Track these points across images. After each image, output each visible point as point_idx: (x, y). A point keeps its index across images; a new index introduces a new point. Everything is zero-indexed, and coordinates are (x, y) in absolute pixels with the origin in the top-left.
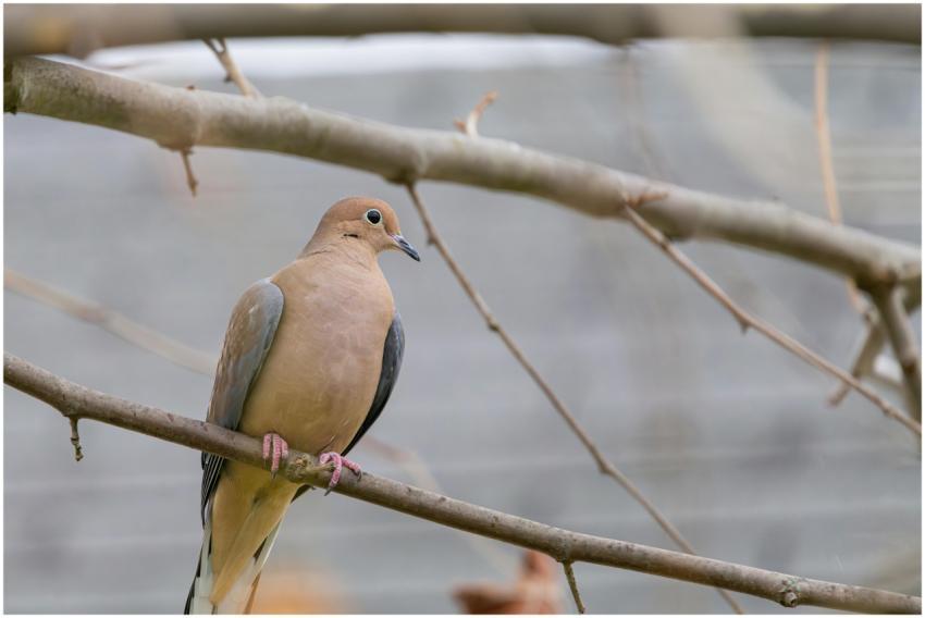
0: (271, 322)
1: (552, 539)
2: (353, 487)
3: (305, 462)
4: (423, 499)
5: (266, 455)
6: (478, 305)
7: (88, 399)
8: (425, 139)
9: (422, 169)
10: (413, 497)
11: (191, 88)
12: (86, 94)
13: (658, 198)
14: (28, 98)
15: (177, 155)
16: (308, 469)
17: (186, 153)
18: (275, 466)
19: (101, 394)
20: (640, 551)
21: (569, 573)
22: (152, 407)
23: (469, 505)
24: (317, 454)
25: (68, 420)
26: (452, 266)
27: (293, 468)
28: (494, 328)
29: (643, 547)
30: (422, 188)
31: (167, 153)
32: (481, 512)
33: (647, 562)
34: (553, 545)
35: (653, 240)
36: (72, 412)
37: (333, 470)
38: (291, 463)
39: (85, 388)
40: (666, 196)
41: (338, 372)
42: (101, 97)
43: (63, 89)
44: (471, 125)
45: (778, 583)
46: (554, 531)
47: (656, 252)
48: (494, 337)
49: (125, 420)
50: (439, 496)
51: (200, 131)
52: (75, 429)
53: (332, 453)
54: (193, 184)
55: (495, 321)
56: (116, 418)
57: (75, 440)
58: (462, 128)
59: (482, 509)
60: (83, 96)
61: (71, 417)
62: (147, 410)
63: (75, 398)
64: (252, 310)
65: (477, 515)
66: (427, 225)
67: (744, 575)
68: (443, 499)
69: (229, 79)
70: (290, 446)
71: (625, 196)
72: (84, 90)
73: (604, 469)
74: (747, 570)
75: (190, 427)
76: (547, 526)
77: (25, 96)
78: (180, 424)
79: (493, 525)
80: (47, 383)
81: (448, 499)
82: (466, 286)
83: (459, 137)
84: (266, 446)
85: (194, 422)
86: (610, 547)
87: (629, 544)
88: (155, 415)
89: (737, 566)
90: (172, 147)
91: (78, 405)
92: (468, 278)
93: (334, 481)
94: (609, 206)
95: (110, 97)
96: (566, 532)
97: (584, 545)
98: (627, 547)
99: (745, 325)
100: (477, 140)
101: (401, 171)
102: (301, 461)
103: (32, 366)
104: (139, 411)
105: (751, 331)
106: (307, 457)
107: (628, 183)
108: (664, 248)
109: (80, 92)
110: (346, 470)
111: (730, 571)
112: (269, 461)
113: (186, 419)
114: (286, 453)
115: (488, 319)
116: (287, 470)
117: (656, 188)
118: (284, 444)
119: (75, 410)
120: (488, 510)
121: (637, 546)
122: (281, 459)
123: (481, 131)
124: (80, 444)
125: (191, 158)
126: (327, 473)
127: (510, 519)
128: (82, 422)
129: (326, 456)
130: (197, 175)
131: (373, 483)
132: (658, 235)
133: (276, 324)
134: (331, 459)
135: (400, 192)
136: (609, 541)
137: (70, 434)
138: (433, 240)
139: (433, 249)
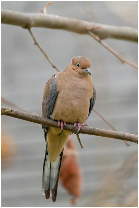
6: (49, 61)
9: (32, 24)
13: (97, 28)
20: (97, 130)
21: (78, 137)
26: (42, 50)
28: (54, 67)
29: (98, 129)
30: (33, 29)
33: (99, 133)
35: (96, 39)
44: (45, 11)
47: (98, 43)
48: (54, 69)
55: (55, 65)
58: (42, 12)
64: (51, 85)
66: (34, 39)
67: (127, 136)
71: (88, 28)
74: (127, 134)
82: (46, 56)
83: (42, 15)
92: (46, 53)
94: (84, 31)
98: (94, 129)
99: (123, 62)
100: (47, 15)
101: (26, 25)
105: (125, 64)
107: (88, 24)
108: (99, 42)
111: (122, 135)
115: (52, 64)
117: (98, 25)
121: (97, 129)
123: (48, 12)
132: (97, 38)
135: (27, 30)
138: (36, 44)
139: (36, 46)
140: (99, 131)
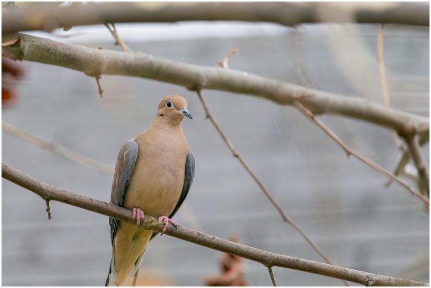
0: (133, 159)
1: (263, 256)
2: (173, 232)
3: (152, 221)
4: (205, 238)
5: (134, 217)
6: (229, 146)
7: (54, 192)
8: (205, 70)
9: (204, 84)
10: (200, 237)
11: (100, 48)
12: (53, 52)
13: (309, 96)
14: (27, 54)
15: (94, 79)
16: (153, 224)
17: (98, 78)
18: (138, 222)
19: (60, 189)
20: (302, 261)
21: (270, 271)
22: (83, 196)
23: (226, 240)
24: (157, 217)
25: (45, 201)
26: (217, 128)
27: (147, 223)
28: (236, 156)
29: (304, 260)
30: (204, 92)
31: (89, 77)
32: (231, 244)
33: (306, 267)
34: (264, 259)
35: (307, 115)
36: (47, 197)
37: (164, 224)
38: (146, 221)
39: (52, 187)
40: (313, 95)
41: (163, 180)
42: (60, 53)
43: (43, 50)
44: (226, 64)
45: (365, 277)
46: (264, 252)
47: (307, 121)
48: (236, 160)
49: (70, 201)
50: (212, 236)
51: (104, 68)
52: (48, 205)
53: (164, 217)
54: (101, 92)
55: (236, 153)
56: (67, 200)
57: (48, 210)
58: (221, 65)
59: (232, 242)
60: (52, 53)
61: (46, 199)
62: (81, 196)
63: (48, 191)
64: (125, 154)
65: (229, 245)
66: (206, 109)
67: (350, 273)
68: (214, 238)
69: (117, 43)
70: (145, 213)
71: (295, 95)
72: (52, 50)
73: (285, 220)
74: (351, 271)
75: (100, 204)
76: (261, 250)
77: (26, 53)
78: (96, 203)
79: (236, 250)
80: (36, 184)
81: (216, 238)
82: (223, 137)
83: (220, 69)
84: (134, 213)
85: (102, 202)
86: (289, 260)
87: (298, 258)
88: (84, 199)
89: (346, 269)
90: (92, 75)
91: (49, 194)
92: (225, 134)
93: (165, 230)
94: (287, 100)
95: (64, 53)
96: (269, 253)
97: (277, 259)
98: (297, 260)
99: (349, 153)
100: (228, 70)
101: (194, 85)
102: (150, 220)
103: (29, 176)
104: (77, 197)
105: (351, 157)
106: (153, 218)
107: (294, 89)
108: (312, 118)
109: (50, 51)
111: (343, 271)
112: (135, 220)
113: (98, 201)
114: (143, 216)
115: (233, 152)
116: (144, 224)
117: (310, 91)
118: (142, 212)
119: (48, 197)
120: (234, 243)
122: (141, 219)
123: (230, 67)
124: (50, 212)
125: (100, 80)
126: (162, 226)
127: (244, 247)
128: (51, 202)
129: (161, 218)
130: (103, 87)
131: (182, 230)
132: (309, 112)
133: (135, 159)
134: (163, 219)
135: (194, 94)
136: (289, 257)
137: (46, 207)
138: (208, 116)
139: (209, 120)
140: (305, 263)
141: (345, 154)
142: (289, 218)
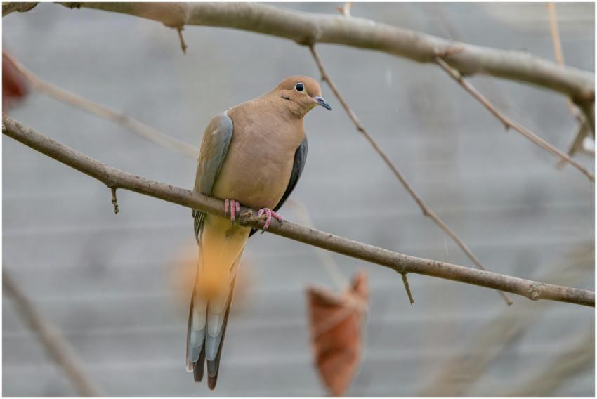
0: (226, 141)
1: (395, 260)
2: (278, 229)
3: (250, 214)
4: (319, 236)
5: (226, 210)
6: (351, 116)
7: (122, 177)
8: (320, 19)
9: (318, 36)
10: (313, 235)
13: (456, 52)
15: (175, 31)
16: (251, 218)
17: (180, 30)
19: (129, 174)
20: (446, 266)
21: (405, 279)
22: (160, 182)
23: (346, 239)
24: (257, 210)
25: (110, 189)
26: (336, 93)
27: (243, 217)
28: (361, 130)
29: (448, 264)
30: (318, 47)
31: (168, 29)
32: (353, 244)
33: (451, 273)
34: (395, 263)
35: (453, 77)
36: (112, 185)
37: (266, 219)
38: (242, 215)
39: (120, 171)
40: (460, 51)
44: (347, 10)
45: (527, 286)
46: (396, 255)
48: (360, 135)
49: (144, 189)
50: (329, 234)
51: (187, 16)
52: (114, 195)
53: (266, 209)
54: (184, 47)
55: (362, 126)
56: (139, 189)
57: (114, 201)
58: (341, 11)
59: (354, 242)
61: (112, 187)
62: (157, 183)
63: (114, 177)
64: (214, 133)
65: (351, 245)
66: (321, 69)
67: (508, 281)
68: (331, 236)
70: (241, 205)
71: (437, 51)
73: (426, 213)
74: (509, 278)
75: (182, 193)
76: (391, 252)
78: (176, 192)
79: (360, 251)
80: (98, 167)
81: (334, 236)
82: (344, 105)
83: (340, 17)
84: (227, 205)
85: (185, 190)
86: (429, 264)
87: (440, 262)
88: (161, 187)
89: (503, 276)
90: (172, 26)
91: (115, 181)
92: (345, 101)
93: (266, 226)
94: (427, 57)
96: (403, 255)
97: (414, 262)
98: (439, 264)
99: (507, 126)
100: (351, 19)
101: (306, 38)
102: (247, 214)
103: (89, 158)
104: (152, 184)
105: (511, 130)
106: (251, 211)
108: (460, 81)
110: (273, 218)
111: (499, 279)
112: (229, 214)
113: (179, 189)
114: (238, 209)
115: (357, 124)
116: (240, 219)
117: (457, 46)
118: (237, 204)
119: (115, 184)
120: (357, 242)
121: (445, 264)
122: (236, 212)
123: (353, 14)
124: (117, 203)
125: (183, 32)
126: (262, 221)
127: (370, 247)
128: (119, 191)
129: (262, 211)
130: (186, 43)
131: (289, 227)
132: (456, 73)
133: (229, 141)
134: (265, 213)
135: (306, 49)
136: (428, 261)
137: (111, 198)
138: (325, 79)
139: (324, 84)
141: (503, 127)
142: (430, 211)
